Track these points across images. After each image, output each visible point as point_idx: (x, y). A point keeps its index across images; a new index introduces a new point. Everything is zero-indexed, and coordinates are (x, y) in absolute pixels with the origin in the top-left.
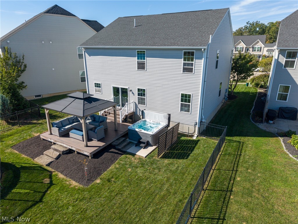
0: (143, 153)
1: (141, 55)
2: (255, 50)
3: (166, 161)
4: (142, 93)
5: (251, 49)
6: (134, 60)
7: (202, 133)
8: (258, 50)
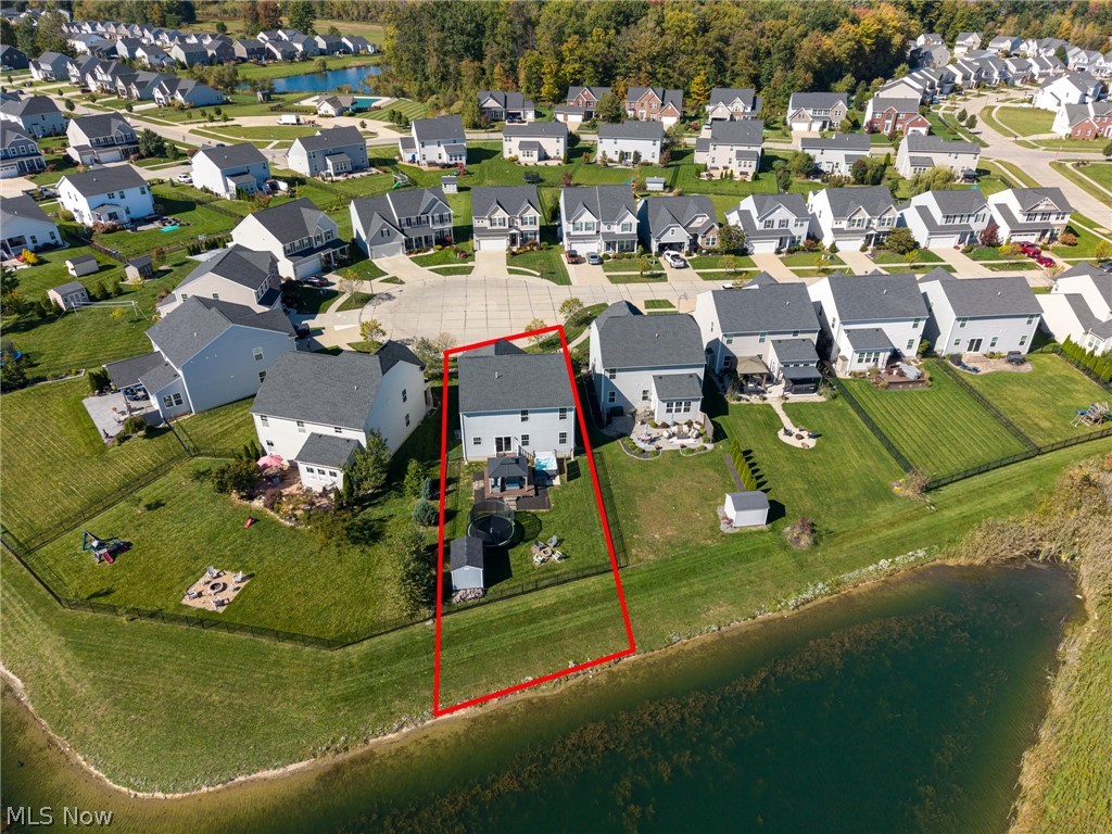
0: (557, 482)
1: (524, 413)
2: (526, 223)
3: (572, 482)
4: (525, 437)
5: (519, 221)
6: (520, 416)
7: (575, 455)
8: (531, 223)
